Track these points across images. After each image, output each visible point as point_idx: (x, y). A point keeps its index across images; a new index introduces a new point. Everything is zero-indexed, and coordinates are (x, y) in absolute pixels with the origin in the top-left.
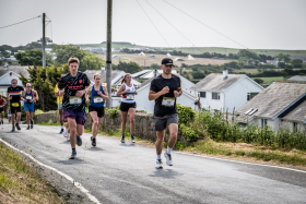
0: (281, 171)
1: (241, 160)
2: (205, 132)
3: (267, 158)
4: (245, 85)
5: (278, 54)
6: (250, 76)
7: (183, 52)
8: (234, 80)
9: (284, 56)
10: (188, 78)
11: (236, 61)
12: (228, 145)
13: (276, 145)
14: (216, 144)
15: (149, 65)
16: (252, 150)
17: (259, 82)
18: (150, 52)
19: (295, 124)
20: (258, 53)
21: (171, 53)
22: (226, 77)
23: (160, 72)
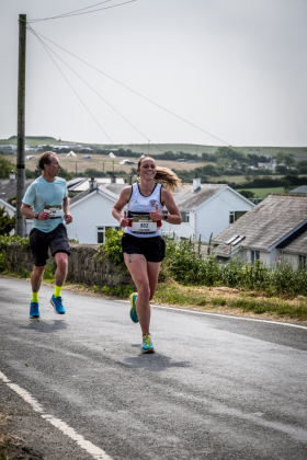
1: (220, 312)
2: (166, 271)
3: (259, 310)
4: (227, 200)
5: (275, 153)
6: (234, 186)
7: (134, 150)
8: (210, 193)
9: (285, 155)
11: (212, 164)
12: (201, 290)
13: (273, 289)
14: (182, 289)
15: (83, 171)
16: (238, 297)
17: (248, 195)
18: (84, 152)
20: (246, 153)
21: (115, 153)
22: (199, 189)
23: (98, 180)
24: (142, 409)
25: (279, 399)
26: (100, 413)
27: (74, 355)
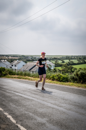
1: (15, 79)
2: (8, 73)
3: (20, 78)
4: (22, 63)
6: (24, 61)
8: (20, 62)
9: (32, 57)
10: (9, 62)
11: (21, 58)
13: (23, 75)
14: (10, 76)
17: (26, 63)
19: (33, 72)
20: (26, 56)
21: (5, 56)
23: (2, 60)
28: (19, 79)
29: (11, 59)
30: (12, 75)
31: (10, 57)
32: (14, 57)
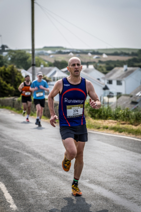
0: (125, 140)
1: (105, 132)
2: (87, 113)
3: (120, 130)
7: (100, 52)
11: (136, 57)
12: (100, 122)
14: (93, 121)
16: (114, 125)
18: (77, 53)
21: (92, 53)
22: (126, 70)
24: (41, 179)
25: (101, 173)
26: (22, 181)
27: (27, 154)
28: (117, 135)
29: (108, 62)
30: (100, 117)
31: (104, 56)
32: (116, 54)
